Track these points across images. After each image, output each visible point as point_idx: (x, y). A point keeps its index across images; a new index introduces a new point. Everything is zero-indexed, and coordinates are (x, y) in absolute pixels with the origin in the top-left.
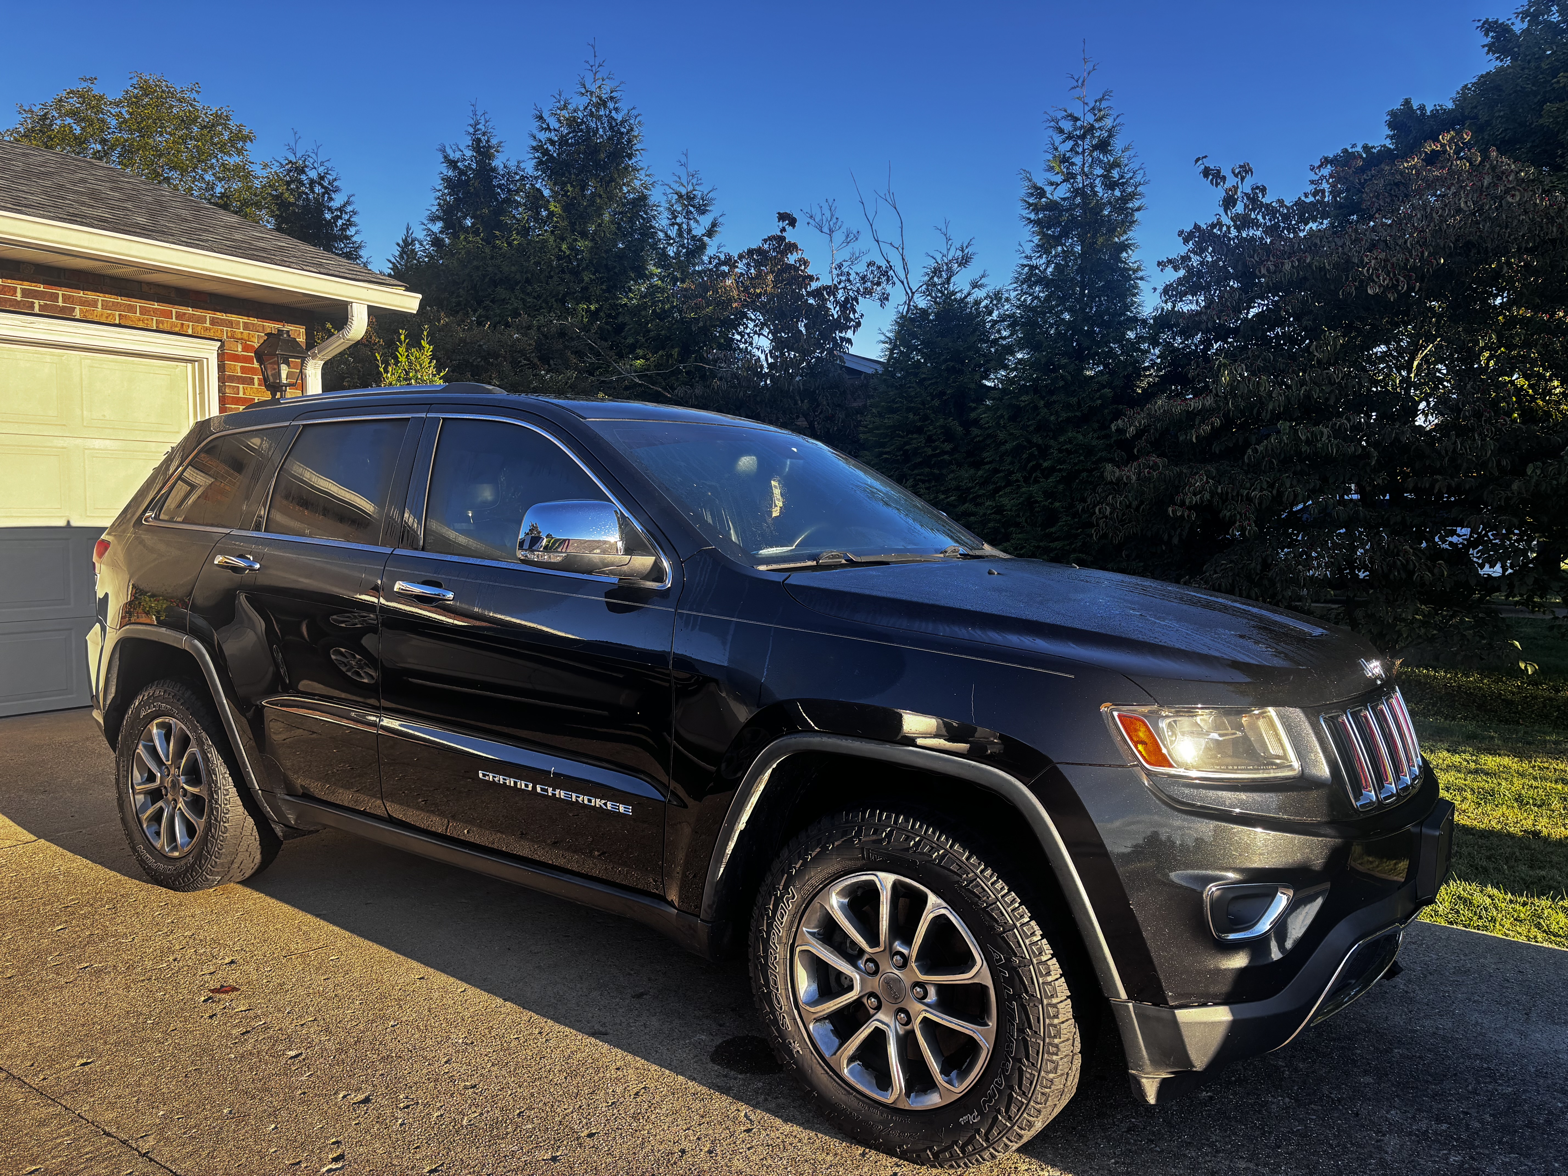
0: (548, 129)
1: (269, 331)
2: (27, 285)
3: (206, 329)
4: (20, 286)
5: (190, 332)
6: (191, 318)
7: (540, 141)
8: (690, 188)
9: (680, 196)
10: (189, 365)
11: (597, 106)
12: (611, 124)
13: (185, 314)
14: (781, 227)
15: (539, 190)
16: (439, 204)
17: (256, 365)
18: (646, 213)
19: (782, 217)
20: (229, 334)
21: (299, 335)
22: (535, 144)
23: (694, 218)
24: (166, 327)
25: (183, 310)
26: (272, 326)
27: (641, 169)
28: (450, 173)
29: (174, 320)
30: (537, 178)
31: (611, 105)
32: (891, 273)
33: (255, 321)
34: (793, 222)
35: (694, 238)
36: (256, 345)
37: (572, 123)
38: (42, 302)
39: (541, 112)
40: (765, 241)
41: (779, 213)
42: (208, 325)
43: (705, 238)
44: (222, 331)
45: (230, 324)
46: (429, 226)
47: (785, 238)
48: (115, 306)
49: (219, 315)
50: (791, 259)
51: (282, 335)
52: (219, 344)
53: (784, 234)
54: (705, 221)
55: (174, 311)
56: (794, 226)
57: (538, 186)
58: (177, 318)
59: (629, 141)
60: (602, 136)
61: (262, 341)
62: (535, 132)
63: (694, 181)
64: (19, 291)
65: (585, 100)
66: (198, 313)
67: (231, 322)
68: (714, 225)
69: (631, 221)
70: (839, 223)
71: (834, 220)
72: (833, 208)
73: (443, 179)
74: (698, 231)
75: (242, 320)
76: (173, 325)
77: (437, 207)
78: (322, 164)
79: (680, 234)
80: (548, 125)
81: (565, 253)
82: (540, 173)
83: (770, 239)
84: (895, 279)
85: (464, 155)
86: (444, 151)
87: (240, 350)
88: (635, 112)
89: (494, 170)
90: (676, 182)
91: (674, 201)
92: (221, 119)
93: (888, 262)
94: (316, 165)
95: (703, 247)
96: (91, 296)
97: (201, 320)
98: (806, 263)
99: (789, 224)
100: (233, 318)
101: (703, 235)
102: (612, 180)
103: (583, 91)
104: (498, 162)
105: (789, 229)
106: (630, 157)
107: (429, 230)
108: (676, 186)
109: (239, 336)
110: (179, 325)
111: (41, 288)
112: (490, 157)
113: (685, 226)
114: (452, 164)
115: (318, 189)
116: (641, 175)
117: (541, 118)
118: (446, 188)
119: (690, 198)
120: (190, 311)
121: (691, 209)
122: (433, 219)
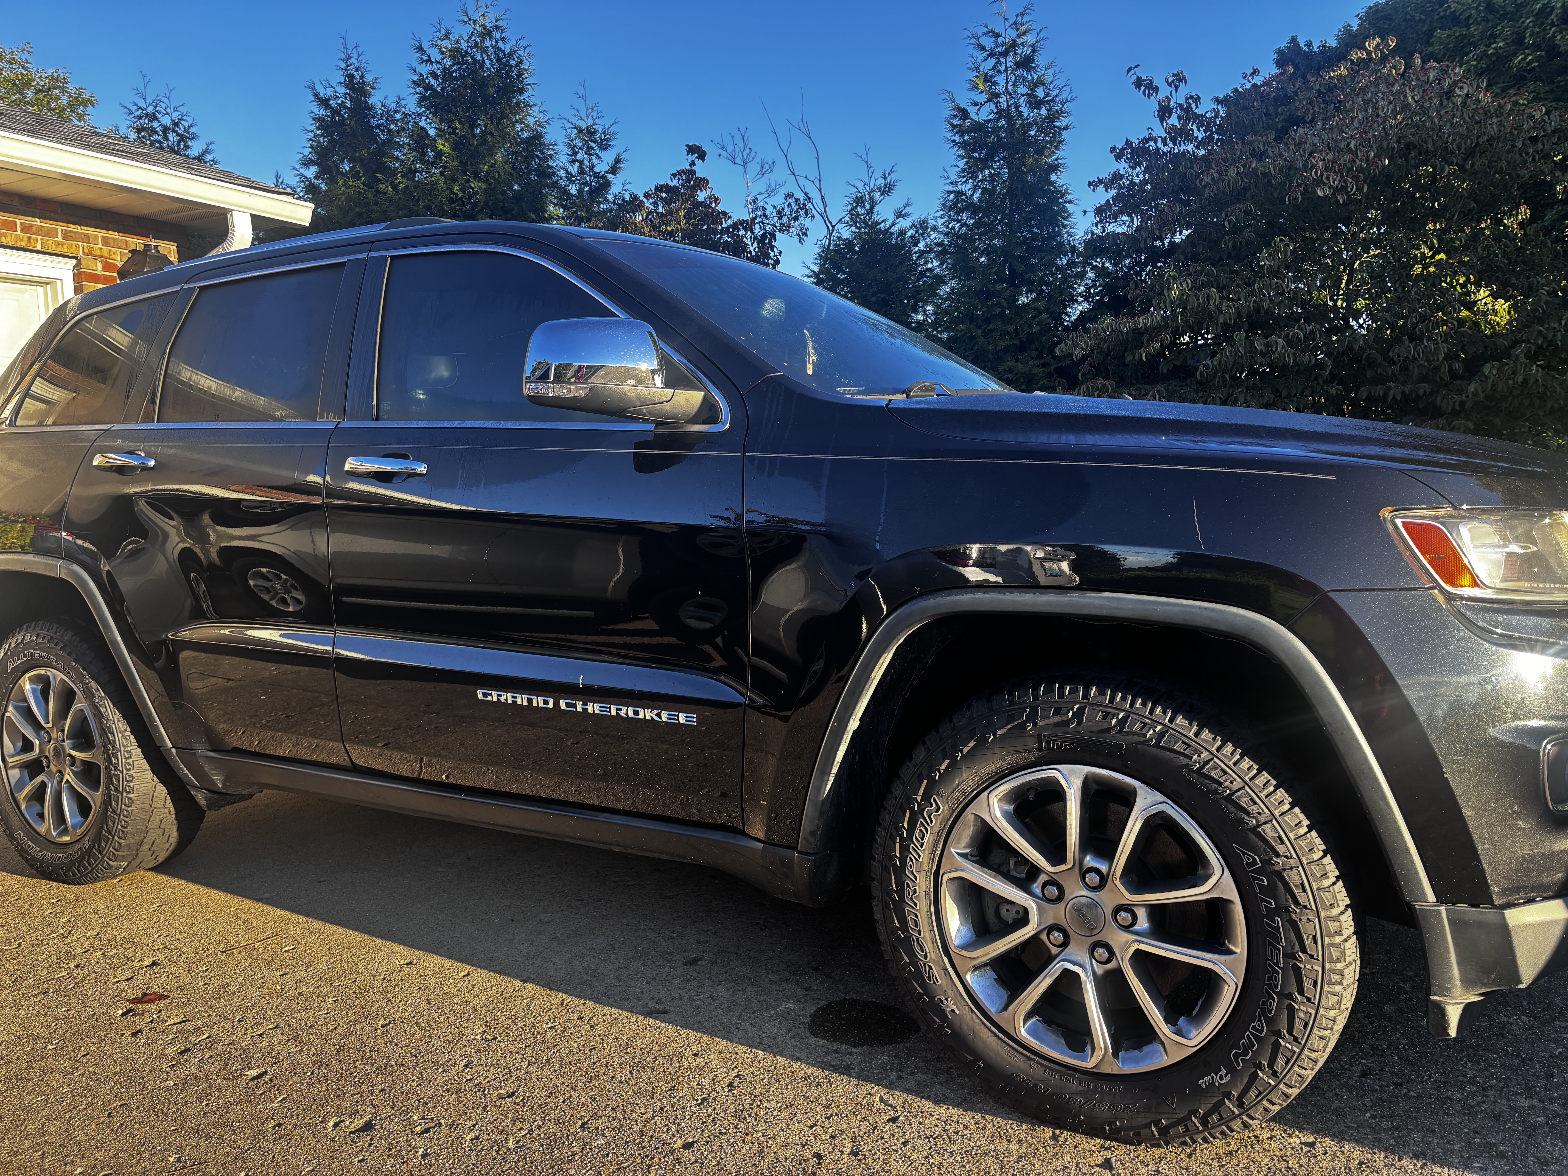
0: (429, 60)
1: (133, 247)
3: (58, 244)
5: (39, 247)
6: (39, 231)
7: (421, 75)
8: (590, 122)
9: (580, 131)
10: (40, 289)
11: (482, 36)
12: (498, 55)
13: (32, 226)
14: (690, 161)
15: (423, 129)
16: (312, 147)
18: (542, 153)
19: (691, 149)
20: (86, 251)
21: (170, 252)
22: (415, 78)
23: (596, 154)
24: (10, 241)
25: (28, 220)
26: (136, 242)
27: (534, 105)
28: (322, 112)
29: (19, 232)
30: (420, 115)
31: (497, 35)
32: (809, 205)
33: (116, 235)
34: (702, 156)
35: (596, 175)
36: (119, 264)
37: (456, 54)
39: (420, 42)
40: (674, 175)
41: (687, 146)
42: (60, 239)
43: (610, 176)
44: (77, 246)
45: (87, 238)
46: (302, 171)
47: (695, 172)
49: (72, 228)
50: (701, 196)
51: (150, 250)
52: (74, 262)
53: (694, 168)
54: (608, 157)
55: (18, 222)
56: (703, 160)
57: (422, 124)
58: (22, 230)
59: (520, 74)
60: (489, 69)
61: (125, 259)
62: (415, 64)
63: (595, 114)
65: (469, 28)
66: (48, 225)
67: (87, 236)
68: (618, 161)
69: (527, 160)
70: (753, 154)
71: (748, 151)
72: (745, 138)
73: (314, 119)
74: (601, 167)
75: (101, 234)
76: (18, 238)
77: (310, 150)
78: (175, 109)
79: (582, 171)
80: (429, 56)
81: (456, 194)
82: (423, 109)
83: (680, 173)
84: (814, 212)
85: (336, 92)
86: (313, 88)
87: (100, 268)
88: (523, 43)
89: (371, 108)
90: (575, 115)
91: (573, 136)
92: (57, 82)
93: (806, 194)
94: (168, 110)
95: (607, 185)
97: (51, 233)
98: (717, 200)
99: (698, 158)
100: (90, 231)
101: (607, 172)
102: (504, 116)
103: (466, 19)
104: (375, 100)
105: (698, 162)
106: (521, 91)
107: (302, 175)
108: (574, 120)
109: (98, 253)
110: (26, 239)
112: (366, 94)
113: (586, 163)
114: (324, 102)
115: (172, 137)
116: (535, 111)
117: (420, 49)
118: (318, 128)
119: (590, 132)
120: (38, 222)
121: (592, 144)
122: (306, 163)
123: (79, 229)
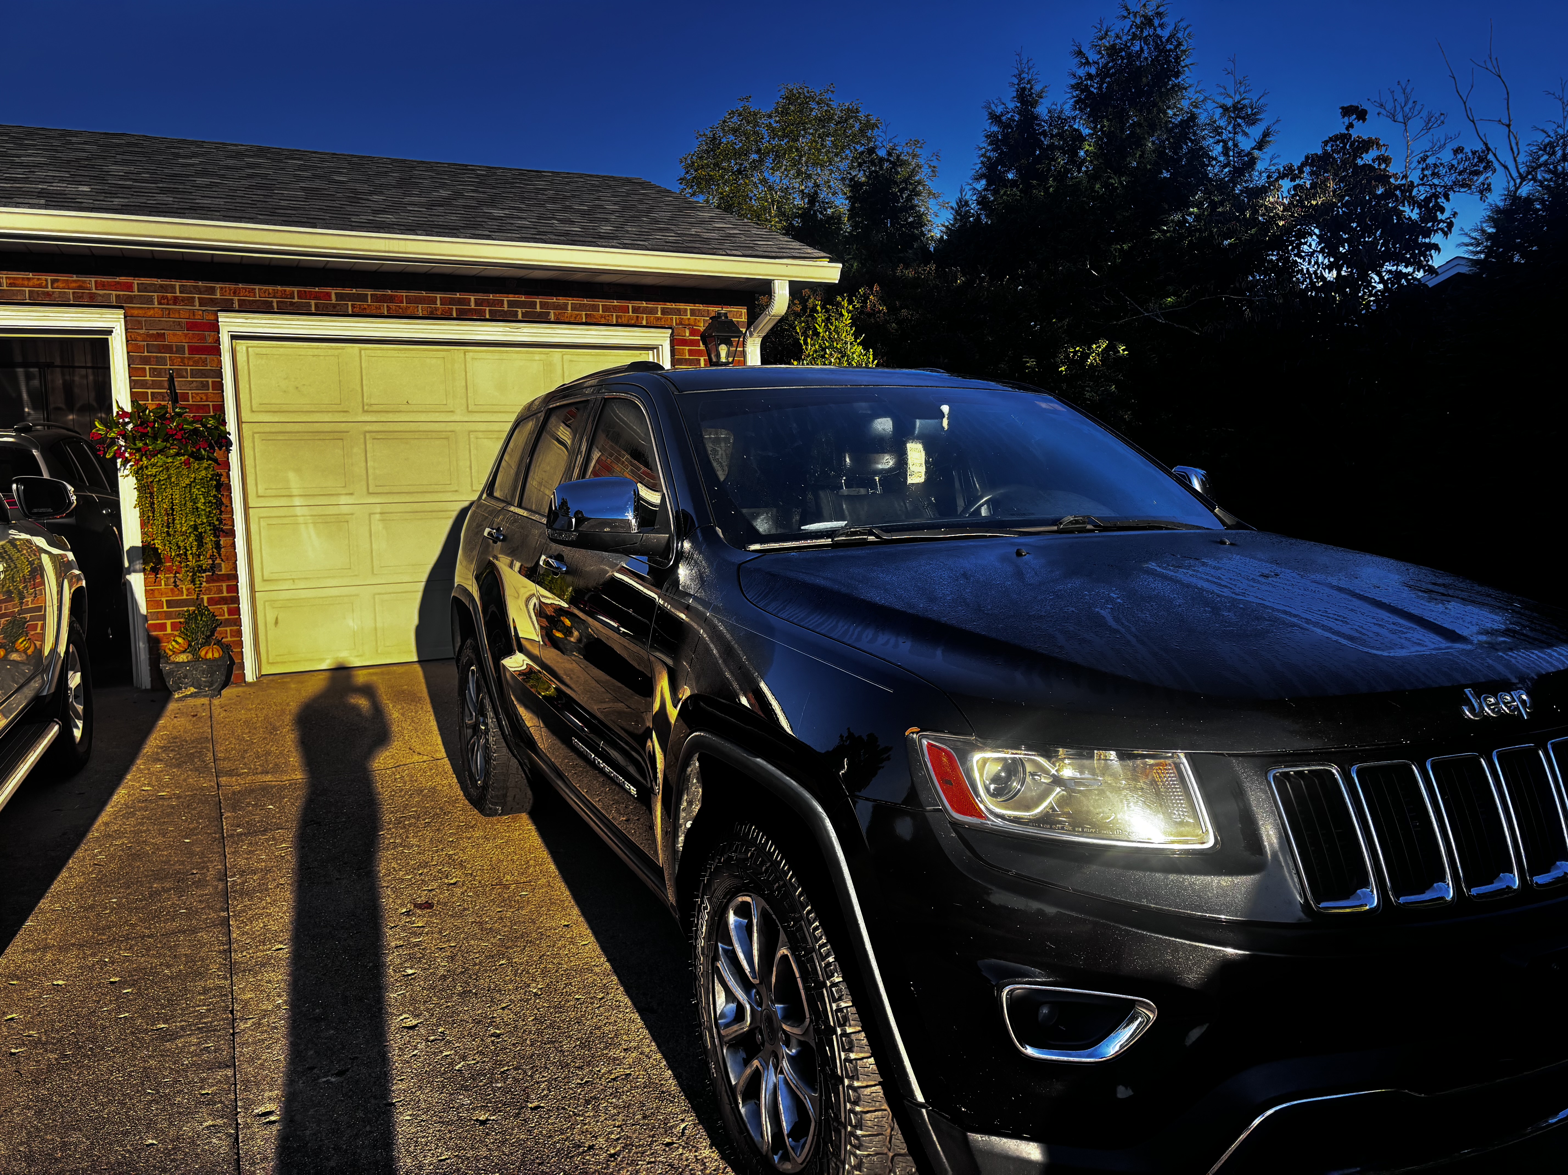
0: (1088, 63)
1: (713, 314)
2: (512, 297)
3: (658, 319)
4: (506, 299)
5: (644, 323)
6: (645, 311)
7: (1081, 78)
8: (1237, 98)
9: (1225, 109)
10: (651, 352)
11: (1141, 27)
12: (1157, 43)
13: (639, 307)
14: (1347, 123)
15: (1076, 130)
16: (982, 162)
17: (702, 347)
18: (1195, 134)
19: (1347, 111)
20: (678, 321)
21: (741, 315)
22: (1074, 82)
23: (1243, 131)
24: (624, 321)
25: (637, 304)
26: (714, 309)
27: (1190, 86)
28: (995, 129)
29: (631, 313)
30: (1074, 118)
31: (1156, 22)
32: (1490, 157)
33: (701, 307)
34: (1362, 115)
35: (1239, 154)
36: (702, 329)
37: (1113, 51)
38: (524, 310)
39: (1079, 46)
40: (1326, 143)
41: (1343, 108)
42: (659, 315)
43: (1256, 153)
44: (672, 319)
45: (678, 312)
46: (974, 185)
47: (1350, 136)
48: (582, 307)
49: (669, 305)
50: (1367, 158)
51: (720, 317)
52: (670, 331)
53: (1351, 131)
54: (1256, 132)
55: (630, 305)
56: (1364, 120)
57: (1076, 126)
58: (633, 312)
59: (1177, 58)
60: (1146, 59)
61: (707, 325)
62: (1074, 69)
63: (1242, 89)
64: (506, 303)
65: (1128, 23)
66: (651, 305)
67: (679, 310)
68: (1266, 134)
69: (1178, 146)
70: (1418, 107)
71: (1410, 104)
72: (1408, 90)
73: (986, 137)
74: (1246, 144)
75: (689, 307)
76: (630, 318)
77: (980, 165)
79: (1225, 153)
80: (1087, 59)
81: (1098, 192)
82: (1077, 112)
83: (1336, 138)
84: (1495, 164)
85: (1006, 108)
86: (990, 108)
87: (687, 334)
88: (1183, 24)
89: (1036, 118)
90: (1221, 94)
91: (1217, 116)
92: (852, 113)
93: (1486, 144)
95: (1252, 162)
96: (562, 300)
97: (653, 311)
98: (1386, 160)
99: (1358, 118)
100: (682, 306)
101: (1253, 149)
102: (1155, 104)
103: (1126, 14)
104: (1042, 108)
105: (1358, 124)
106: (1177, 75)
107: (974, 189)
108: (1222, 100)
109: (687, 322)
110: (636, 318)
111: (523, 298)
112: (1034, 104)
113: (1230, 144)
114: (995, 118)
116: (1190, 94)
117: (1080, 53)
118: (989, 144)
119: (1237, 108)
120: (644, 304)
121: (1239, 121)
122: (977, 179)
123: (674, 306)
